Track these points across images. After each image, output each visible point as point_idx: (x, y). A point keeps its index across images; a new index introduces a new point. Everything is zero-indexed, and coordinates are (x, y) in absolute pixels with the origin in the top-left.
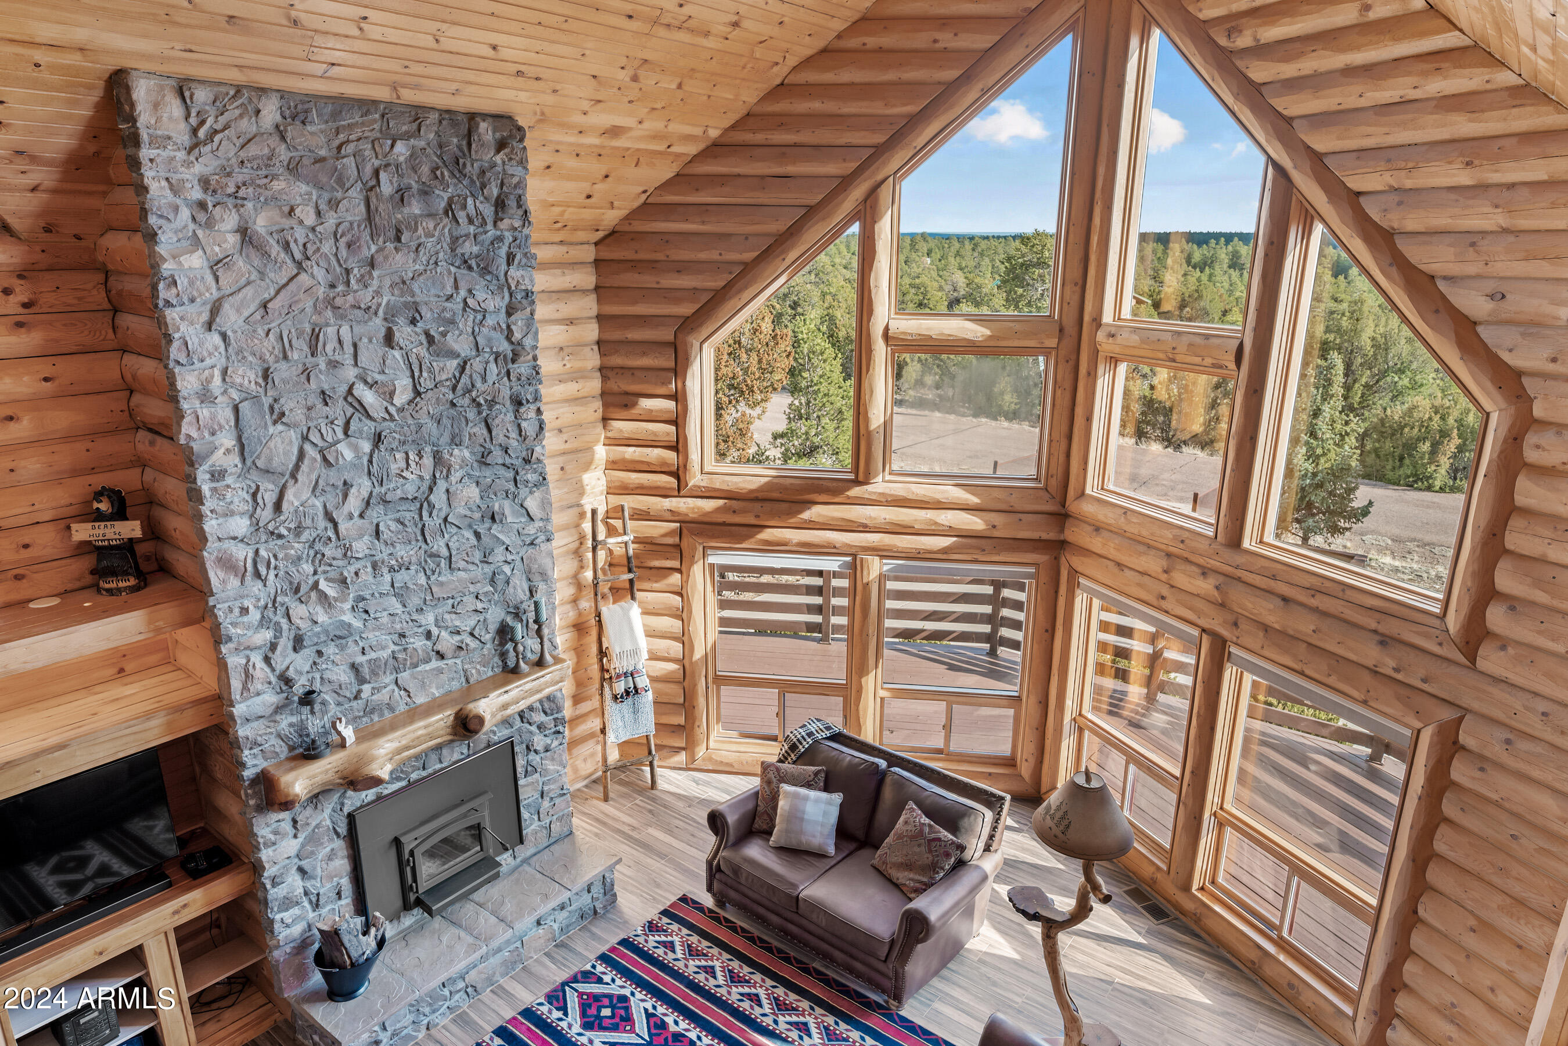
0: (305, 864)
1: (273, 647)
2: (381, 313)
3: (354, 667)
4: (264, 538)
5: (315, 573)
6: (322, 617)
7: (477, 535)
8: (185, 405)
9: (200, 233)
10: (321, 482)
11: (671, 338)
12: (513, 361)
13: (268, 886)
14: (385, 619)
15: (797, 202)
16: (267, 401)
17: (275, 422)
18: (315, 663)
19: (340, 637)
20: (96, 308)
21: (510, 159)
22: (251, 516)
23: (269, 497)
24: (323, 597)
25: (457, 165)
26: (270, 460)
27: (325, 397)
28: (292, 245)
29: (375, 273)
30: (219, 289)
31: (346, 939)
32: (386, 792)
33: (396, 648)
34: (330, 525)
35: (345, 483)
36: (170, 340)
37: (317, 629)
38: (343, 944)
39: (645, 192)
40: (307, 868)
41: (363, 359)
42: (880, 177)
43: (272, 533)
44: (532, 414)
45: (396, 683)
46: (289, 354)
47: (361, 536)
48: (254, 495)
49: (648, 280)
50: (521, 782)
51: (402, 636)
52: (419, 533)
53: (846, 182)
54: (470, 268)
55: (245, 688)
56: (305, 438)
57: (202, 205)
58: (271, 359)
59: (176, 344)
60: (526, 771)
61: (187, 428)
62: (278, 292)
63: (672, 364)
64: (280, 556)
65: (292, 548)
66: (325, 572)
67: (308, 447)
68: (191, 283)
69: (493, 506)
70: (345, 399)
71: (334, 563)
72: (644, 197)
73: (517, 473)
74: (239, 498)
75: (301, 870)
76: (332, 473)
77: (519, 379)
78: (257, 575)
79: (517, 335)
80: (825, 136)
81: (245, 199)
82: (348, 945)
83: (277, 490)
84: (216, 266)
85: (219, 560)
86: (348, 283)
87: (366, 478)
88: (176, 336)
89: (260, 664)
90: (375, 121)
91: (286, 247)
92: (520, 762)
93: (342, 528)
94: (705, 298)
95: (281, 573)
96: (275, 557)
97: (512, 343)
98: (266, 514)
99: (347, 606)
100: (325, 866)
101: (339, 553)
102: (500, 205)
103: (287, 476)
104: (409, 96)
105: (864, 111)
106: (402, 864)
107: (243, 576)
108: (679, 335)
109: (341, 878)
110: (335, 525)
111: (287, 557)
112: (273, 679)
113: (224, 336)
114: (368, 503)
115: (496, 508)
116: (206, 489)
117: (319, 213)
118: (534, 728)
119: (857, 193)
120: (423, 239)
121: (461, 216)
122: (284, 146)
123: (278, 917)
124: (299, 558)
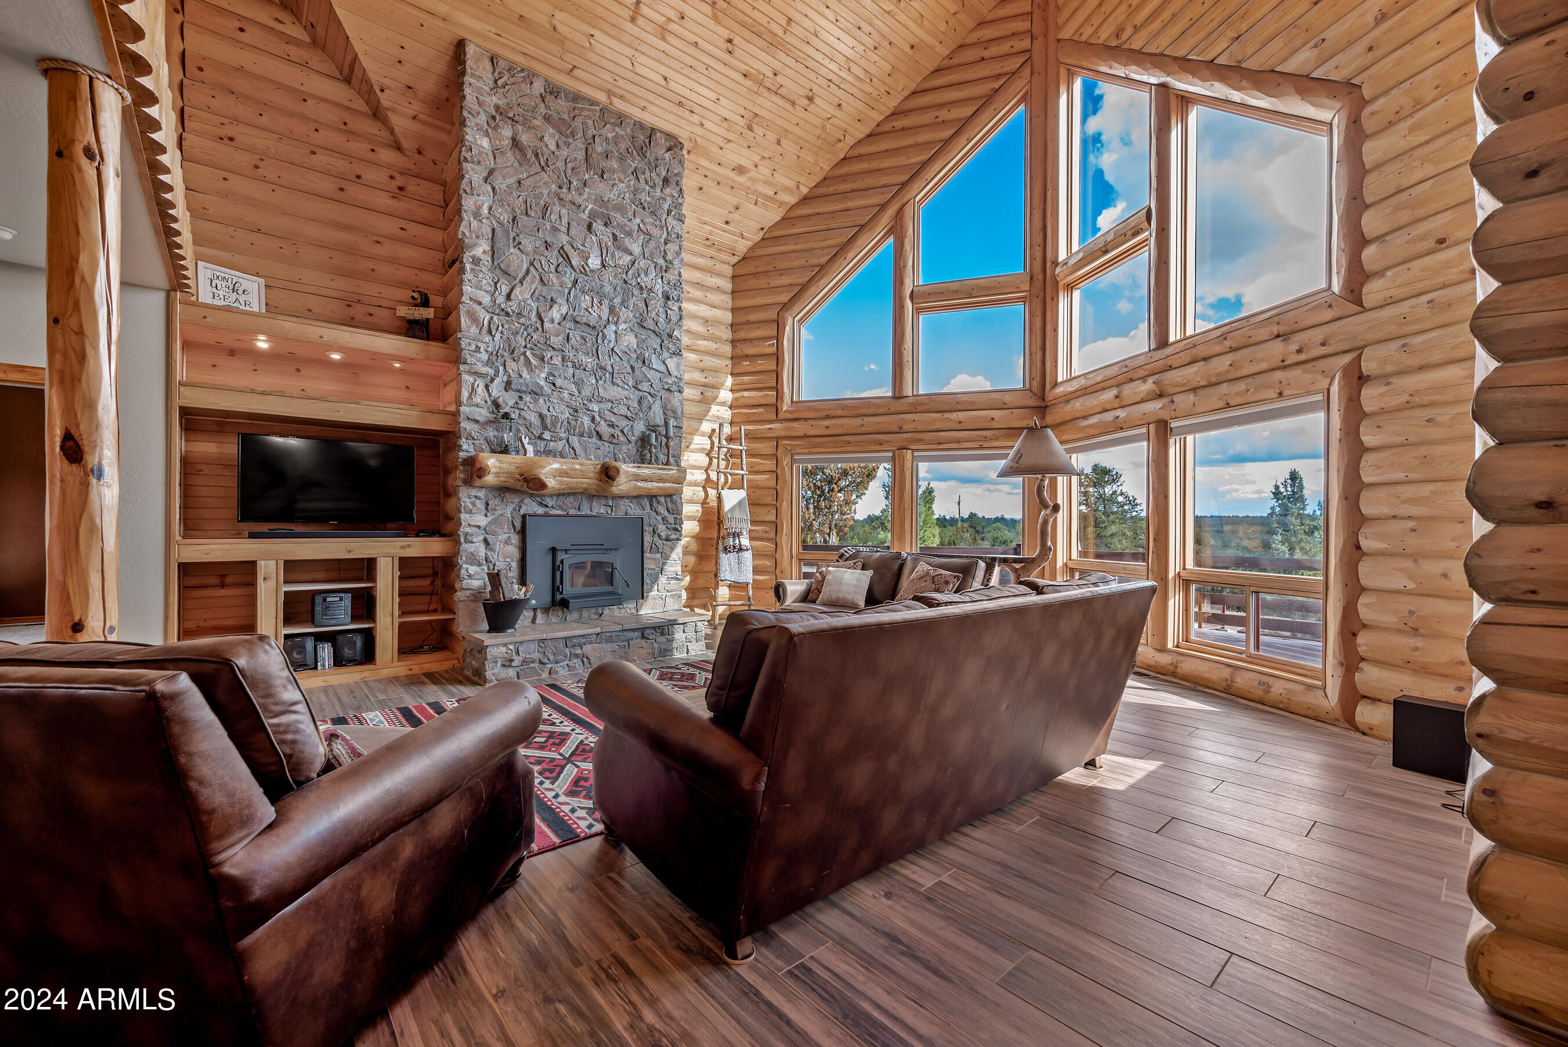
0: (490, 538)
1: (492, 380)
2: (587, 212)
3: (541, 416)
4: (497, 311)
5: (525, 347)
6: (525, 374)
7: (632, 368)
8: (464, 215)
9: (490, 131)
10: (537, 292)
11: (776, 316)
12: (666, 271)
13: (462, 540)
14: (566, 395)
15: (853, 224)
16: (512, 235)
17: (515, 247)
18: (517, 403)
19: (535, 393)
20: (436, 203)
21: (674, 158)
22: (492, 295)
23: (505, 289)
24: (528, 362)
25: (642, 152)
26: (508, 266)
27: (547, 245)
28: (540, 155)
29: (586, 190)
30: (495, 163)
31: (503, 581)
32: (551, 512)
33: (571, 417)
34: (539, 321)
35: (552, 299)
36: (463, 177)
37: (521, 381)
38: (500, 584)
39: (762, 229)
40: (489, 540)
41: (573, 232)
42: (905, 201)
43: (503, 310)
44: (675, 308)
45: (568, 441)
46: (529, 211)
47: (558, 336)
48: (496, 283)
49: (762, 283)
50: (647, 555)
51: (576, 411)
52: (594, 351)
53: (883, 207)
54: (644, 208)
55: (470, 397)
56: (532, 264)
57: (494, 118)
58: (518, 212)
59: (465, 181)
60: (651, 548)
61: (463, 228)
62: (528, 177)
63: (775, 333)
64: (506, 326)
65: (514, 325)
66: (532, 349)
67: (532, 269)
68: (480, 153)
69: (644, 354)
70: (559, 251)
71: (538, 345)
72: (761, 234)
73: (663, 341)
74: (486, 281)
75: (486, 541)
76: (545, 289)
77: (669, 284)
78: (490, 332)
79: (670, 257)
80: (870, 181)
81: (517, 122)
82: (504, 585)
83: (510, 287)
84: (496, 152)
85: (468, 312)
86: (569, 189)
87: (565, 302)
88: (467, 176)
89: (482, 387)
90: (596, 111)
91: (537, 155)
92: (648, 538)
93: (547, 325)
94: (796, 289)
95: (505, 337)
96: (502, 325)
97: (666, 261)
98: (501, 300)
99: (543, 375)
100: (502, 546)
101: (542, 340)
102: (666, 181)
103: (517, 281)
104: (619, 105)
105: (895, 164)
106: (556, 568)
107: (481, 328)
108: (780, 313)
109: (512, 561)
110: (542, 322)
111: (509, 329)
112: (489, 403)
113: (494, 189)
114: (564, 318)
115: (647, 355)
116: (468, 266)
117: (558, 146)
118: (659, 518)
119: (891, 212)
120: (617, 182)
121: (642, 177)
122: (543, 105)
123: (465, 566)
124: (517, 333)
